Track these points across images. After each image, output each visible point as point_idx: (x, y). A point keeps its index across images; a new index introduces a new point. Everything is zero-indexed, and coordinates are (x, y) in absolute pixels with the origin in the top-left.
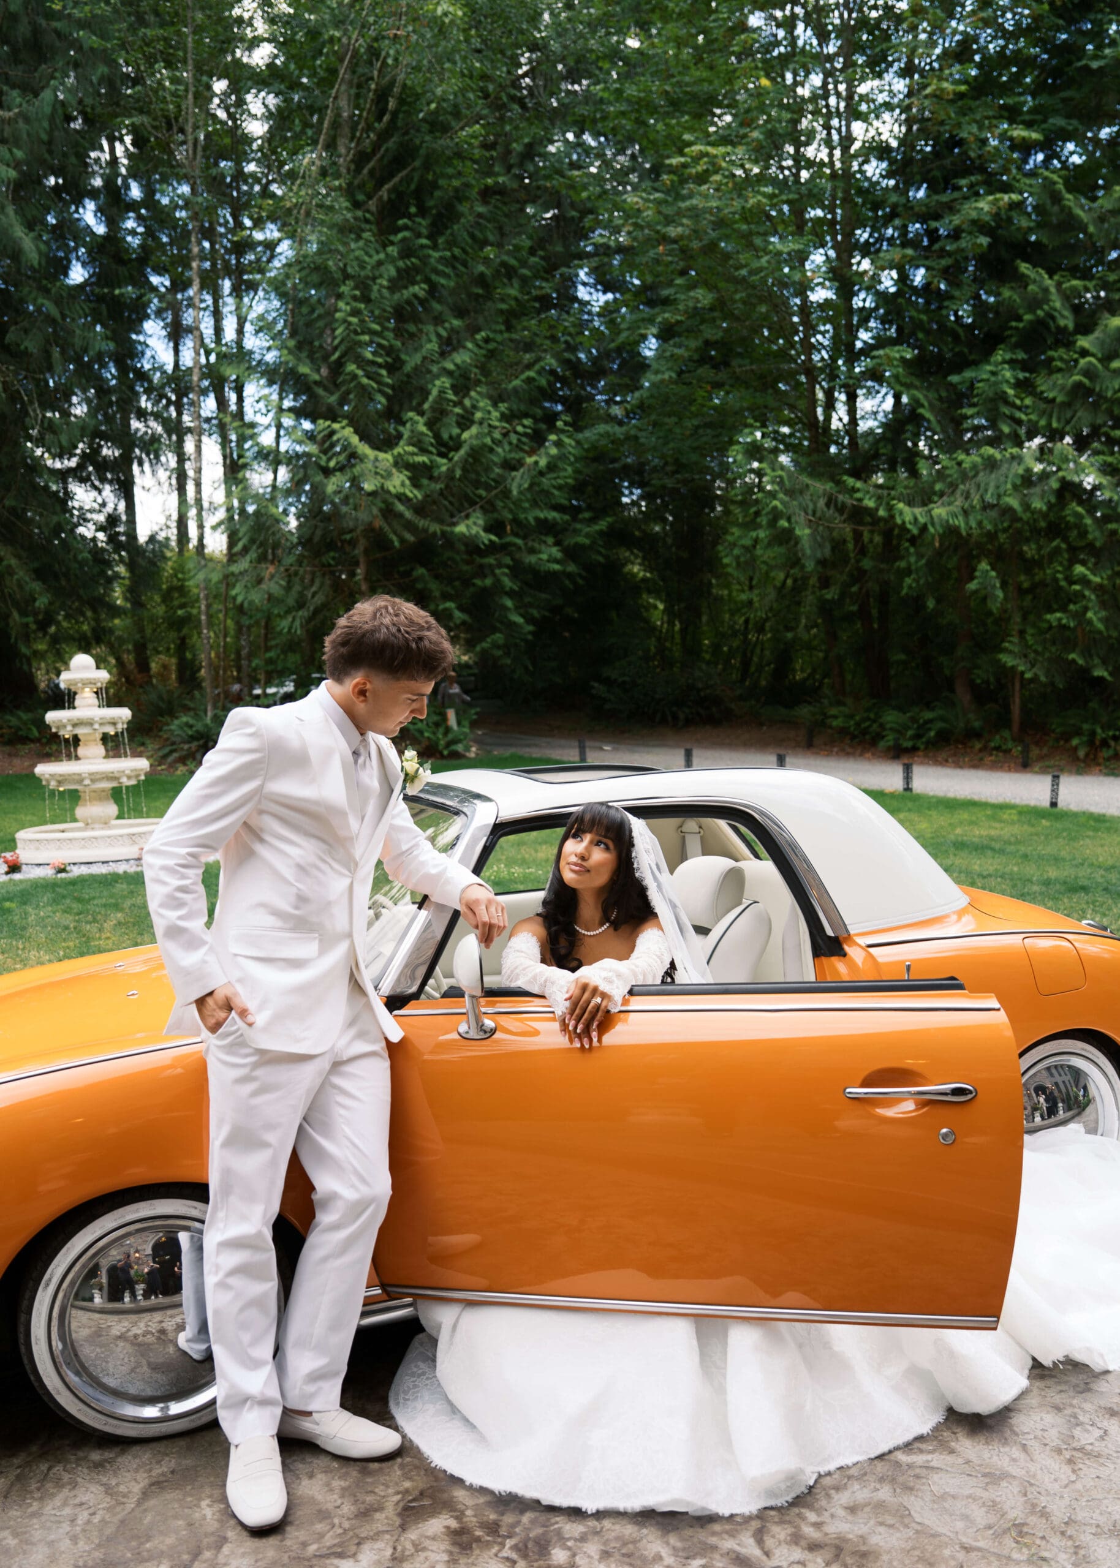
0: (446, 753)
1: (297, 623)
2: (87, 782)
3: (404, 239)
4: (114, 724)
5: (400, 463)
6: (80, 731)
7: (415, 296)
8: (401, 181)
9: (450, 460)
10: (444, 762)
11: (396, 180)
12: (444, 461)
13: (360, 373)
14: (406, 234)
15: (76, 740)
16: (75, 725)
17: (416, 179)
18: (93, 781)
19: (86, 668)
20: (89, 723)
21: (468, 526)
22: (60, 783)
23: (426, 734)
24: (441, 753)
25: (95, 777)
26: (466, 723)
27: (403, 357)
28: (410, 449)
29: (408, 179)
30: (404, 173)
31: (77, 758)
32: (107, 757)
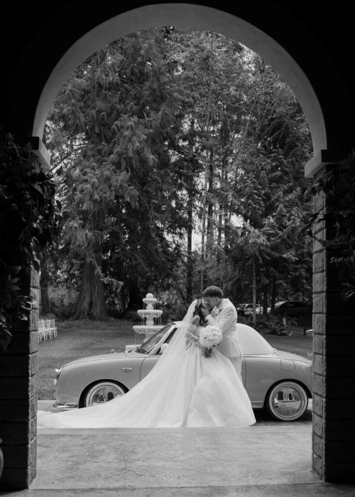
0: (279, 333)
1: (229, 286)
2: (147, 331)
3: (275, 156)
4: (157, 315)
5: (264, 233)
6: (147, 316)
7: (277, 175)
8: (277, 135)
9: (283, 231)
10: (278, 337)
11: (275, 134)
12: (281, 232)
13: (252, 203)
14: (275, 154)
15: (145, 318)
16: (145, 314)
17: (282, 134)
18: (149, 331)
19: (150, 297)
20: (149, 314)
21: (287, 255)
22: (139, 331)
23: (272, 326)
24: (277, 333)
25: (150, 330)
26: (289, 324)
27: (271, 196)
28: (268, 228)
29: (280, 134)
30: (278, 132)
31: (145, 324)
32: (154, 325)
